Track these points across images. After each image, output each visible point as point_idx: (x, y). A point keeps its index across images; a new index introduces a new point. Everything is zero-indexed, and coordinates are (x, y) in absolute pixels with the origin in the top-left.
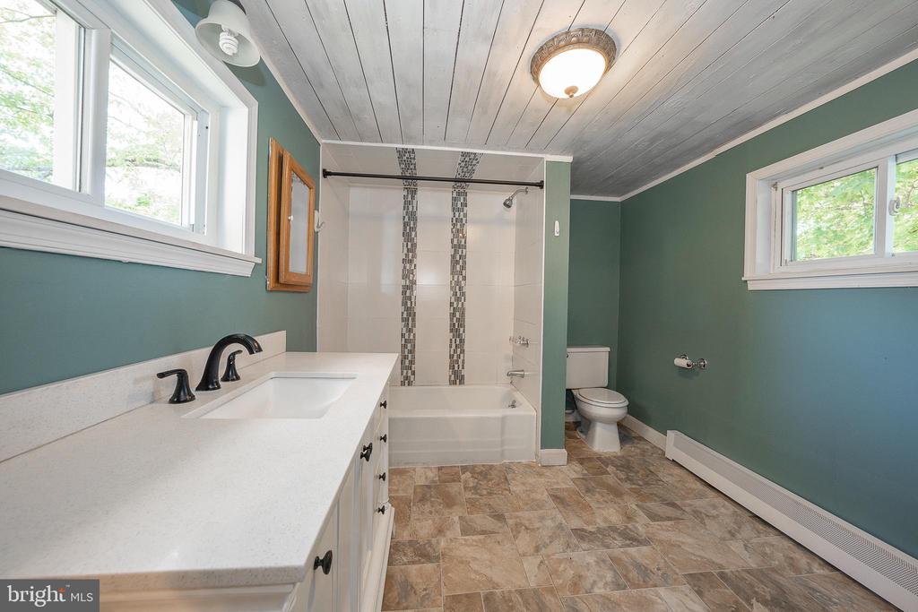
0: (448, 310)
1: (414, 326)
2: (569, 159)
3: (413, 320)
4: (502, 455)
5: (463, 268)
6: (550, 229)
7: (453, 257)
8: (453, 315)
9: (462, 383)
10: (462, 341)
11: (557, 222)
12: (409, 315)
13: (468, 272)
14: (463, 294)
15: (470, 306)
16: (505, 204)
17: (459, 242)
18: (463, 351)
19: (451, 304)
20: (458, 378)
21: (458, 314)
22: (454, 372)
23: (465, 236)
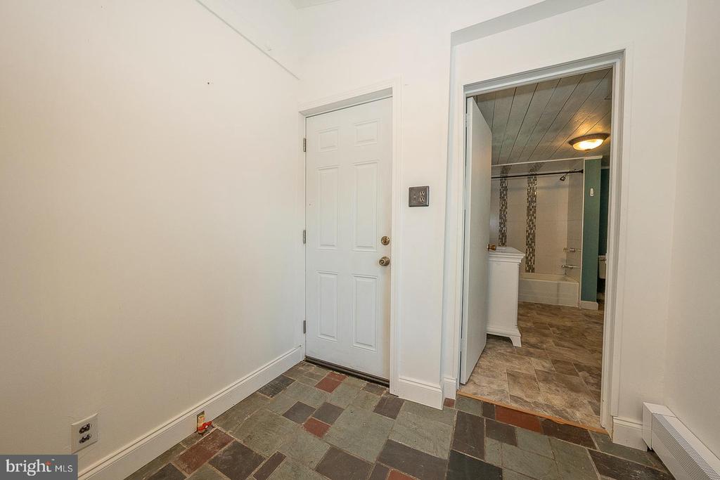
0: (525, 234)
1: (505, 242)
2: (601, 157)
3: (505, 239)
4: (558, 300)
5: (534, 212)
6: (587, 192)
7: (528, 207)
8: (528, 237)
9: (533, 271)
10: (534, 250)
11: (592, 190)
12: (503, 236)
13: (537, 215)
14: (534, 226)
15: (538, 232)
16: (561, 179)
17: (532, 199)
18: (534, 255)
19: (527, 231)
20: (530, 269)
21: (531, 236)
22: (528, 266)
23: (535, 196)
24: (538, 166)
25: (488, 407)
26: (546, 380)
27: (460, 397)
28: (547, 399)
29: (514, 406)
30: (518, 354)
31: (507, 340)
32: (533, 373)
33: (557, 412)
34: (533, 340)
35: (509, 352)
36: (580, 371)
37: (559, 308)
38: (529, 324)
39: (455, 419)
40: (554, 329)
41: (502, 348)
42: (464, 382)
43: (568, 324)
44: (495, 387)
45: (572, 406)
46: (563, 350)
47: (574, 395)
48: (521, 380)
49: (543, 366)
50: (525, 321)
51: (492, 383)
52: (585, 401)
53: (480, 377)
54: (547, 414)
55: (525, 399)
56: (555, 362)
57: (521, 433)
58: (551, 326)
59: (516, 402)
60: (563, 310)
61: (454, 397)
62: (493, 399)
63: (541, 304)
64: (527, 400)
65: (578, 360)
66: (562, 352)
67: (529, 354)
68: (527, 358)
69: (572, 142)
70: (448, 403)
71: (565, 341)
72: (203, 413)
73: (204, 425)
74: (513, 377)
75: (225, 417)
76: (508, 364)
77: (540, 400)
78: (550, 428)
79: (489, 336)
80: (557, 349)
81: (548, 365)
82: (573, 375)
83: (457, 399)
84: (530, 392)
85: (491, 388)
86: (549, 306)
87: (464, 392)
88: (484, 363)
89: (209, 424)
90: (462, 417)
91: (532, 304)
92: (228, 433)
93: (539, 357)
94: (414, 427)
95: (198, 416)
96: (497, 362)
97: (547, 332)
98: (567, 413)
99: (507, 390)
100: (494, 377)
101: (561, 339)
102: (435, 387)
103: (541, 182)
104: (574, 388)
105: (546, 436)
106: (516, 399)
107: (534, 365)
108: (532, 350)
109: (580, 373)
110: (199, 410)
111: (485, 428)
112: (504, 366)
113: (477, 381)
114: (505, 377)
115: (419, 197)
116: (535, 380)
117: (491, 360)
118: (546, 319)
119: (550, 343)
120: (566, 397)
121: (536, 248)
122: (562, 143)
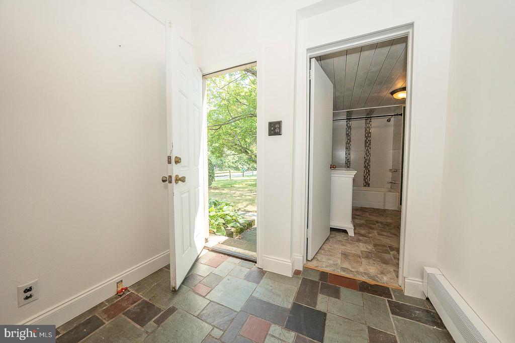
0: (363, 160)
3: (350, 163)
4: (384, 206)
5: (370, 144)
7: (365, 141)
8: (365, 162)
9: (369, 186)
10: (369, 171)
12: (348, 162)
13: (372, 146)
14: (370, 154)
15: (372, 158)
16: (387, 120)
17: (368, 135)
18: (369, 175)
19: (365, 158)
20: (367, 184)
21: (367, 162)
22: (366, 182)
23: (370, 133)
24: (372, 111)
25: (324, 275)
26: (367, 257)
27: (306, 269)
28: (366, 269)
29: (343, 274)
30: (352, 240)
31: (345, 231)
32: (359, 253)
33: (371, 277)
34: (363, 232)
35: (345, 240)
36: (391, 251)
37: (385, 211)
38: (362, 222)
39: (300, 283)
40: (380, 224)
41: (341, 237)
42: (309, 259)
43: (390, 221)
44: (331, 262)
45: (382, 273)
46: (383, 238)
47: (384, 266)
48: (350, 257)
49: (367, 248)
50: (360, 219)
51: (329, 259)
52: (392, 270)
53: (322, 256)
54: (364, 279)
55: (351, 269)
56: (375, 245)
57: (344, 291)
58: (377, 222)
59: (344, 271)
60: (388, 212)
61: (301, 269)
62: (328, 270)
63: (373, 208)
64: (353, 270)
65: (392, 244)
66: (381, 239)
67: (359, 241)
68: (356, 243)
69: (393, 93)
70: (297, 273)
71: (385, 232)
72: (122, 281)
73: (122, 289)
74: (345, 255)
75: (139, 285)
76: (343, 247)
77: (361, 269)
78: (364, 287)
79: (332, 230)
80: (378, 237)
81: (370, 247)
82: (386, 253)
83: (304, 270)
84: (355, 265)
85: (328, 263)
86: (378, 209)
87: (309, 266)
88: (327, 247)
89: (126, 289)
90: (305, 281)
91: (366, 208)
92: (139, 295)
93: (366, 242)
94: (271, 288)
95: (117, 283)
96: (336, 246)
97: (373, 226)
98: (378, 277)
99: (339, 264)
100: (331, 255)
101: (383, 231)
102: (287, 261)
103: (375, 122)
104: (385, 262)
105: (361, 292)
106: (344, 269)
107: (361, 247)
108: (361, 238)
109: (391, 252)
110: (118, 279)
111: (319, 288)
112: (340, 248)
113: (319, 258)
114: (340, 255)
115: (275, 129)
116: (360, 257)
117: (332, 245)
118: (374, 218)
119: (375, 233)
120: (379, 267)
121: (371, 169)
122: (386, 94)
